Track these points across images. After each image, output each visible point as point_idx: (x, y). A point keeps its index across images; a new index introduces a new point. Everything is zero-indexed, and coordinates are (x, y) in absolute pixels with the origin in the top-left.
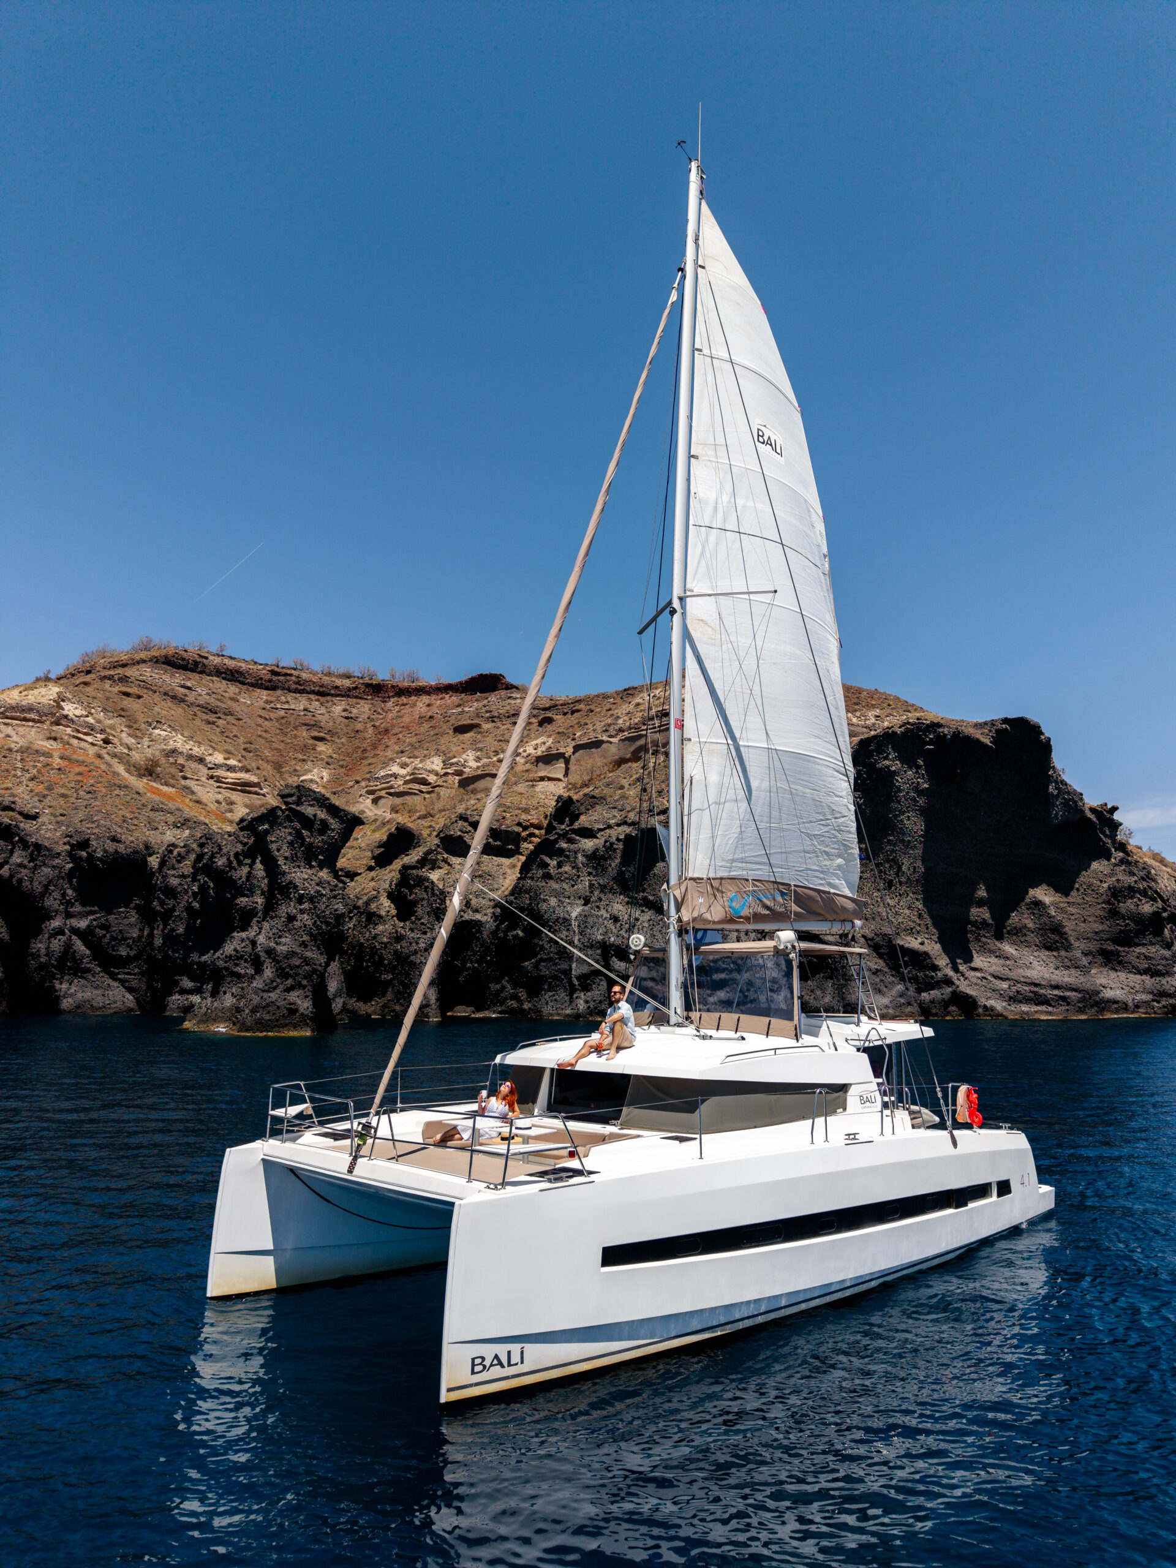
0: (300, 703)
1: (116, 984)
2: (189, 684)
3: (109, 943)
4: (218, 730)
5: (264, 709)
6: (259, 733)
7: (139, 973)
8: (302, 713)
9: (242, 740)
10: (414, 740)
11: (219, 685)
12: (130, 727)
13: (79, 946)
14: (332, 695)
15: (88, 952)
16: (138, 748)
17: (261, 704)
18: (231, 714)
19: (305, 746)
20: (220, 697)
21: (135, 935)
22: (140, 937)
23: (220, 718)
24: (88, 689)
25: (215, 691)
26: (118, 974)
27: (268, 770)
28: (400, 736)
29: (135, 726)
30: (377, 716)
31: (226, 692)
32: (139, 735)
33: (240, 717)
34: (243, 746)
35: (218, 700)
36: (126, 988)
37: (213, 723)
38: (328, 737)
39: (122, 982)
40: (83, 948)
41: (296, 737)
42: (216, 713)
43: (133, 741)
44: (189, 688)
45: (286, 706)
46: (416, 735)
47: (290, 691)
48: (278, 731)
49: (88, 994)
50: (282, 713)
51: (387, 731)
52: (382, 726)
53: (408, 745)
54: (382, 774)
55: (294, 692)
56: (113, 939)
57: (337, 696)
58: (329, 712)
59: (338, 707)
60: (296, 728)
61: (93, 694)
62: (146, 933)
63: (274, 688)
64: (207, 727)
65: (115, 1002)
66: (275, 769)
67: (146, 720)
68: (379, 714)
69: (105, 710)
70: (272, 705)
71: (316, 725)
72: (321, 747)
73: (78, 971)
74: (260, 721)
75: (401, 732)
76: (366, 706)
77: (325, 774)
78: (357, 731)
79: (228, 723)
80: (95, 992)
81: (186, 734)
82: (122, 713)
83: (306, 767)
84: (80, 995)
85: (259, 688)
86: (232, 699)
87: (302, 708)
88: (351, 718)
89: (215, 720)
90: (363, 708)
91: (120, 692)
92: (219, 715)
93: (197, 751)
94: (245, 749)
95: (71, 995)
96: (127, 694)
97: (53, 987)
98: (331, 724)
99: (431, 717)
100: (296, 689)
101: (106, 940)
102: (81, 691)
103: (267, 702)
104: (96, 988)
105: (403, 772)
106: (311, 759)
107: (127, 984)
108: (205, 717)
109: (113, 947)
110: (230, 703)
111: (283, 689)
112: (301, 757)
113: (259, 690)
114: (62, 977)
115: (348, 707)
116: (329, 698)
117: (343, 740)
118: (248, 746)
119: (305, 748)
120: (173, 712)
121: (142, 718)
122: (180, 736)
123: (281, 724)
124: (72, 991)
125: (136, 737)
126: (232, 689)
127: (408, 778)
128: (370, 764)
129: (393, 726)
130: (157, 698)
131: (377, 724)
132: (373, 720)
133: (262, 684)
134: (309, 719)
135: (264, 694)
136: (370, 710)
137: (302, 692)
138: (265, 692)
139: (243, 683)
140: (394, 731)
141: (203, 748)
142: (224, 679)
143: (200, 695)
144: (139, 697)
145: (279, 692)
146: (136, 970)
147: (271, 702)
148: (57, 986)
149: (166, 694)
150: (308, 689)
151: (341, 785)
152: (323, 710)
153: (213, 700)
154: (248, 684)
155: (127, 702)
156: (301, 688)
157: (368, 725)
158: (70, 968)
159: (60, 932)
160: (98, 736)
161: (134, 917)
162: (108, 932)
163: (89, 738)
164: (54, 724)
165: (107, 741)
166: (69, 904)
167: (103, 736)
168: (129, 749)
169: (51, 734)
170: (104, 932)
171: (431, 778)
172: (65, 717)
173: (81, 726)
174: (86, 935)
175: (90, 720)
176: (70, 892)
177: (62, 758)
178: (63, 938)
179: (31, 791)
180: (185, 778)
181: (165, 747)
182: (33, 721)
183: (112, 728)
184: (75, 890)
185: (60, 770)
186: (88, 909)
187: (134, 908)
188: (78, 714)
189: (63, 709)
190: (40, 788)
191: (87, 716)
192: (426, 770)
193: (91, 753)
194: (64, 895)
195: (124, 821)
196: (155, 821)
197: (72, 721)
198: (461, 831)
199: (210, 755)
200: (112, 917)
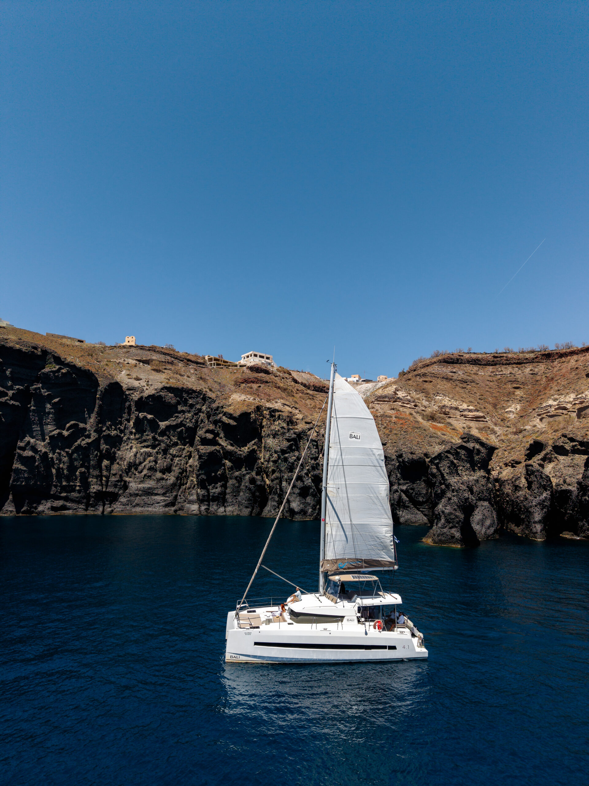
0: (507, 370)
1: (419, 513)
2: (454, 370)
3: (415, 496)
4: (467, 391)
5: (490, 376)
6: (487, 389)
7: (428, 508)
8: (509, 375)
9: (478, 394)
10: (566, 383)
11: (469, 368)
12: (426, 397)
13: (404, 497)
14: (525, 363)
15: (407, 499)
16: (429, 406)
17: (489, 373)
18: (473, 382)
19: (509, 393)
20: (468, 374)
21: (424, 492)
22: (427, 493)
23: (468, 385)
24: (410, 382)
25: (466, 371)
26: (420, 508)
27: (490, 407)
28: (559, 381)
29: (429, 396)
30: (548, 371)
31: (472, 371)
32: (430, 400)
33: (478, 382)
34: (479, 397)
35: (468, 376)
36: (423, 514)
37: (465, 388)
38: (521, 386)
39: (422, 512)
40: (405, 498)
41: (505, 388)
42: (467, 383)
43: (428, 403)
44: (454, 372)
45: (501, 373)
46: (567, 379)
47: (503, 365)
48: (497, 387)
49: (409, 516)
50: (499, 377)
51: (552, 379)
52: (550, 376)
53: (562, 386)
54: (544, 405)
55: (505, 365)
56: (416, 494)
57: (527, 363)
58: (523, 372)
59: (528, 369)
60: (505, 384)
61: (412, 384)
62: (429, 491)
63: (495, 365)
64: (462, 391)
65: (420, 520)
66: (493, 407)
67: (433, 392)
68: (549, 369)
69: (416, 391)
70: (494, 373)
71: (516, 381)
72: (518, 392)
73: (405, 507)
74: (488, 383)
75: (560, 379)
76: (543, 366)
77: (519, 407)
78: (537, 381)
79: (472, 387)
80: (412, 516)
81: (450, 396)
82: (423, 391)
83: (509, 404)
84: (406, 517)
85: (489, 365)
86: (474, 374)
87: (509, 372)
88: (535, 374)
89: (466, 386)
90: (541, 368)
91: (423, 381)
92: (468, 383)
93: (454, 404)
94: (479, 399)
95: (403, 517)
96: (426, 381)
97: (397, 513)
98: (524, 379)
99: (577, 368)
100: (506, 363)
101: (414, 494)
102: (407, 383)
103: (492, 372)
104: (412, 514)
105: (555, 403)
106: (512, 399)
107: (424, 513)
108: (461, 385)
109: (417, 497)
110: (473, 376)
111: (500, 364)
112: (506, 399)
113: (488, 367)
114: (400, 509)
115: (533, 368)
116: (523, 365)
117: (529, 387)
118: (480, 397)
119: (509, 394)
120: (446, 386)
121: (431, 392)
122: (447, 398)
123: (498, 383)
124: (403, 515)
125: (429, 401)
126: (475, 368)
127: (556, 407)
128: (541, 399)
129: (556, 376)
130: (439, 380)
131: (548, 375)
132: (546, 373)
133: (489, 363)
134: (512, 378)
135: (490, 368)
136: (544, 368)
137: (509, 364)
138: (491, 367)
139: (480, 365)
140: (556, 379)
141: (458, 402)
142: (471, 364)
143: (459, 375)
144: (431, 382)
145: (498, 366)
146: (427, 507)
147: (494, 372)
148: (398, 513)
149: (443, 378)
150: (512, 362)
151: (526, 411)
152: (520, 372)
153: (465, 376)
154: (483, 365)
155: (426, 385)
156: (509, 362)
157: (543, 377)
158: (402, 506)
159: (397, 491)
160: (412, 404)
161: (423, 485)
162: (414, 491)
163: (408, 406)
164: (394, 402)
165: (416, 406)
166: (399, 479)
167: (414, 404)
168: (426, 407)
169: (392, 407)
170: (412, 491)
171: (569, 406)
172: (399, 398)
173: (405, 401)
174: (406, 492)
175: (409, 397)
176: (398, 475)
177: (395, 417)
178: (398, 494)
179: (384, 433)
180: (450, 417)
181: (440, 405)
182: (387, 401)
183: (418, 399)
184: (400, 474)
185: (394, 423)
186: (406, 481)
187: (423, 481)
188: (404, 396)
189: (398, 395)
190: (387, 432)
191: (407, 396)
192: (565, 402)
193: (408, 413)
194: (397, 476)
195: (418, 443)
196: (431, 442)
197: (401, 399)
198: (563, 443)
199: (461, 405)
200: (415, 485)
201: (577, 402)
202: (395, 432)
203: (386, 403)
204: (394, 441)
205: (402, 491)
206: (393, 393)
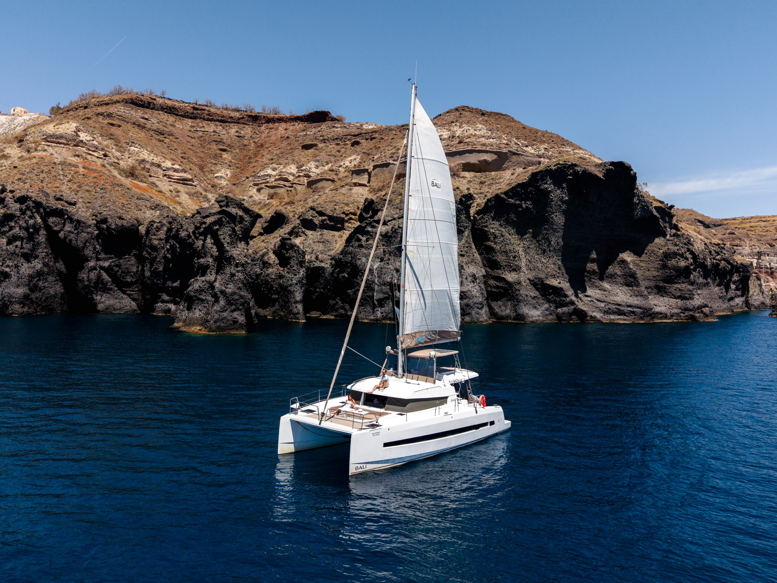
0: (211, 127)
1: (126, 296)
2: (146, 117)
3: (121, 275)
4: (166, 145)
5: (190, 131)
6: (189, 147)
7: (138, 291)
8: (212, 134)
9: (179, 151)
10: (278, 152)
11: (163, 116)
12: (116, 145)
13: (105, 276)
14: (229, 122)
15: (110, 279)
16: (122, 159)
17: (188, 128)
18: (172, 135)
19: (216, 155)
20: (165, 125)
21: (134, 270)
22: (137, 271)
23: (166, 138)
24: (90, 122)
25: (161, 120)
26: (127, 291)
27: (196, 170)
28: (270, 149)
29: (120, 145)
30: (256, 136)
31: (168, 121)
32: (123, 150)
33: (177, 137)
34: (181, 155)
35: (164, 126)
36: (131, 298)
37: (163, 141)
38: (228, 149)
39: (129, 295)
40: (107, 277)
41: (210, 149)
42: (163, 135)
43: (119, 154)
44: (146, 119)
45: (203, 129)
46: (280, 148)
47: (204, 120)
48: (199, 145)
49: (112, 302)
50: (201, 134)
51: (262, 145)
52: (259, 142)
53: (275, 155)
54: (262, 174)
55: (207, 120)
56: (123, 272)
57: (232, 122)
58: (228, 133)
59: (233, 130)
60: (209, 143)
61: (93, 125)
62: (140, 269)
63: (195, 118)
64: (159, 144)
65: (126, 306)
66: (200, 169)
67: (125, 141)
68: (257, 134)
69: (101, 135)
70: (195, 129)
71: (221, 142)
72: (225, 155)
73: (105, 290)
74: (189, 139)
75: (270, 147)
76: (249, 129)
77: (228, 172)
78: (245, 145)
79: (171, 141)
80: (116, 301)
81: (149, 149)
82: (111, 137)
83: (218, 168)
84: (107, 302)
85: (187, 118)
86: (171, 125)
87: (212, 130)
88: (241, 137)
89: (163, 139)
90: (247, 131)
91: (108, 123)
92: (165, 136)
93: (156, 160)
94: (182, 157)
95: (103, 302)
96: (113, 125)
97: (93, 298)
98: (229, 140)
99: (288, 137)
100: (208, 118)
101: (119, 273)
102: (86, 123)
103: (192, 127)
104: (116, 298)
105: (274, 173)
106: (220, 163)
107: (132, 297)
108: (158, 137)
109: (123, 276)
110: (170, 128)
111: (200, 118)
112: (214, 162)
113: (186, 119)
114: (97, 293)
115: (238, 130)
116: (227, 124)
117: (237, 151)
118: (183, 155)
119: (216, 156)
120: (140, 135)
121: (123, 140)
122: (145, 151)
123: (201, 141)
124: (103, 300)
125: (121, 152)
126: (171, 119)
127: (277, 177)
128: (254, 167)
129: (265, 142)
130: (129, 126)
131: (256, 141)
132: (253, 138)
133: (188, 115)
134: (216, 137)
135: (190, 122)
136: (251, 132)
137: (211, 120)
138: (190, 120)
139: (177, 115)
140: (266, 146)
141: (159, 158)
142: (166, 112)
143: (153, 123)
144: (120, 126)
145: (198, 120)
146: (136, 289)
147: (194, 127)
148: (95, 297)
149: (134, 124)
150: (215, 118)
151: (238, 179)
152: (224, 132)
153: (161, 127)
154: (180, 115)
155: (113, 130)
156: (211, 118)
157: (251, 142)
158: (101, 288)
159: (95, 269)
160: (100, 152)
161: (133, 261)
162: (120, 268)
163: (96, 154)
164: (75, 146)
165: (105, 155)
166: (98, 253)
167: (103, 153)
168: (118, 159)
169: (77, 153)
170: (118, 269)
171: (291, 178)
172: (82, 141)
173: (90, 146)
174: (108, 270)
175: (95, 143)
176: (98, 247)
177: (84, 168)
178: (96, 272)
179: (70, 188)
180: (151, 176)
181: (138, 158)
182: (63, 144)
183: (107, 146)
184: (100, 245)
185: (84, 175)
186: (109, 256)
187: (133, 256)
188: (88, 139)
189: (80, 137)
190: (75, 187)
191: (93, 140)
192: (287, 173)
193: (99, 164)
194: (95, 248)
195: (123, 206)
196: (139, 205)
197: (85, 144)
198: (312, 216)
199: (164, 162)
200: (122, 261)
201: (301, 174)
202: (87, 188)
203: (62, 145)
204: (88, 200)
205: (102, 268)
206: (73, 133)
